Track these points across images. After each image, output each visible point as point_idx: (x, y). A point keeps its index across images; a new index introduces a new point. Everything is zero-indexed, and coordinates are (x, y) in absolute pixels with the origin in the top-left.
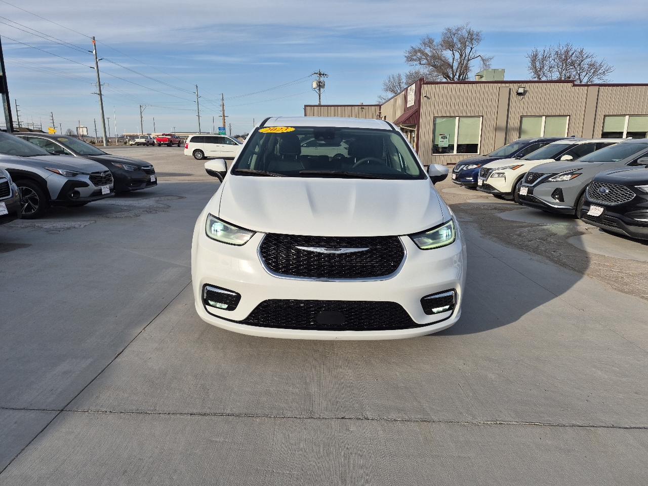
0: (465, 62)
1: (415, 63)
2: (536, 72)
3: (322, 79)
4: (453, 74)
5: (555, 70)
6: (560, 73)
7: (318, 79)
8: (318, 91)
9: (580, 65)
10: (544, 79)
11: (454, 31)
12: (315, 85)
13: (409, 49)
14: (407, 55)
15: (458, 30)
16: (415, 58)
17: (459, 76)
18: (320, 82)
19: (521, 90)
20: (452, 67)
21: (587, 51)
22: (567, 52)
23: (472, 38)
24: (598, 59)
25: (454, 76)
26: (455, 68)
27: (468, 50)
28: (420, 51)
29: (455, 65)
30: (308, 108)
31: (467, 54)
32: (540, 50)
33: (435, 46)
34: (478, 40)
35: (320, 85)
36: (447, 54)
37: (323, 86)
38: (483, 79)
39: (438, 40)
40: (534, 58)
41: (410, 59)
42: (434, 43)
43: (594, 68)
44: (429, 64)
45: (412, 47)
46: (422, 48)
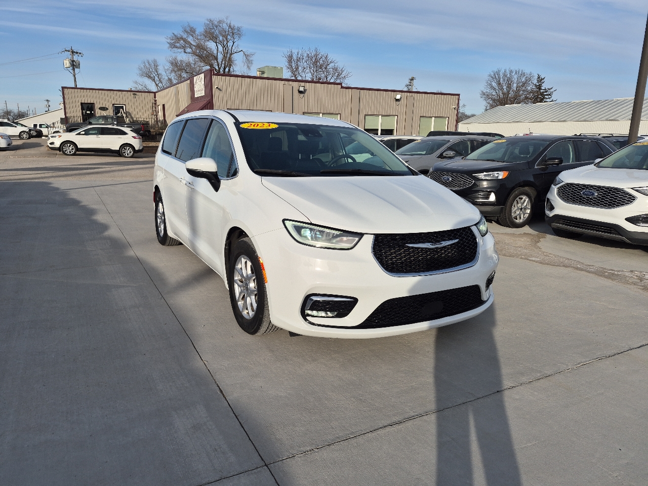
0: (228, 55)
1: (180, 50)
2: (293, 72)
3: (76, 58)
4: (218, 65)
5: (308, 71)
6: (313, 75)
7: (70, 57)
8: (72, 71)
9: (326, 68)
10: (299, 78)
11: (216, 23)
12: (67, 63)
13: (170, 35)
14: (169, 41)
15: (220, 22)
16: (178, 45)
17: (225, 69)
18: (73, 61)
19: (302, 89)
20: (216, 59)
21: (331, 57)
22: (316, 55)
23: (234, 32)
24: (340, 65)
25: (219, 68)
26: (220, 60)
27: (230, 44)
28: (182, 38)
29: (220, 57)
30: (66, 90)
31: (230, 48)
32: (295, 51)
33: (198, 35)
34: (240, 36)
35: (74, 65)
36: (211, 45)
37: (78, 66)
38: (265, 76)
39: (200, 30)
40: (290, 59)
41: (173, 46)
42: (197, 33)
43: (338, 72)
44: (194, 53)
45: (173, 34)
46: (185, 36)
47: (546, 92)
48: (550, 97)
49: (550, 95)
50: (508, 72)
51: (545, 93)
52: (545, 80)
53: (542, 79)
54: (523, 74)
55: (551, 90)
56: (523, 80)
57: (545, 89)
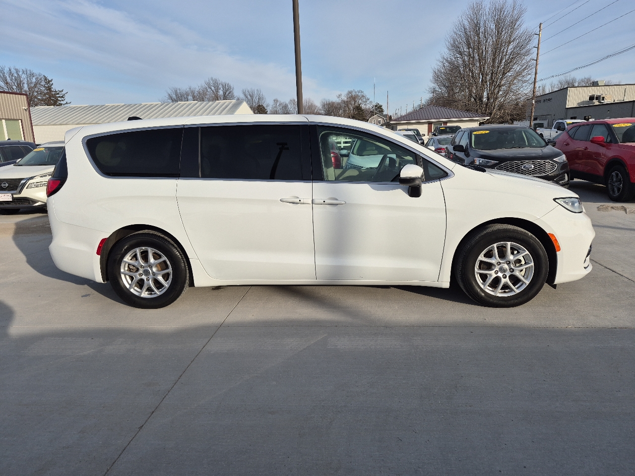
47: (58, 94)
48: (63, 99)
49: (62, 97)
50: (13, 71)
51: (57, 96)
52: (53, 82)
53: (49, 81)
54: (32, 75)
55: (63, 93)
56: (34, 80)
57: (56, 91)
